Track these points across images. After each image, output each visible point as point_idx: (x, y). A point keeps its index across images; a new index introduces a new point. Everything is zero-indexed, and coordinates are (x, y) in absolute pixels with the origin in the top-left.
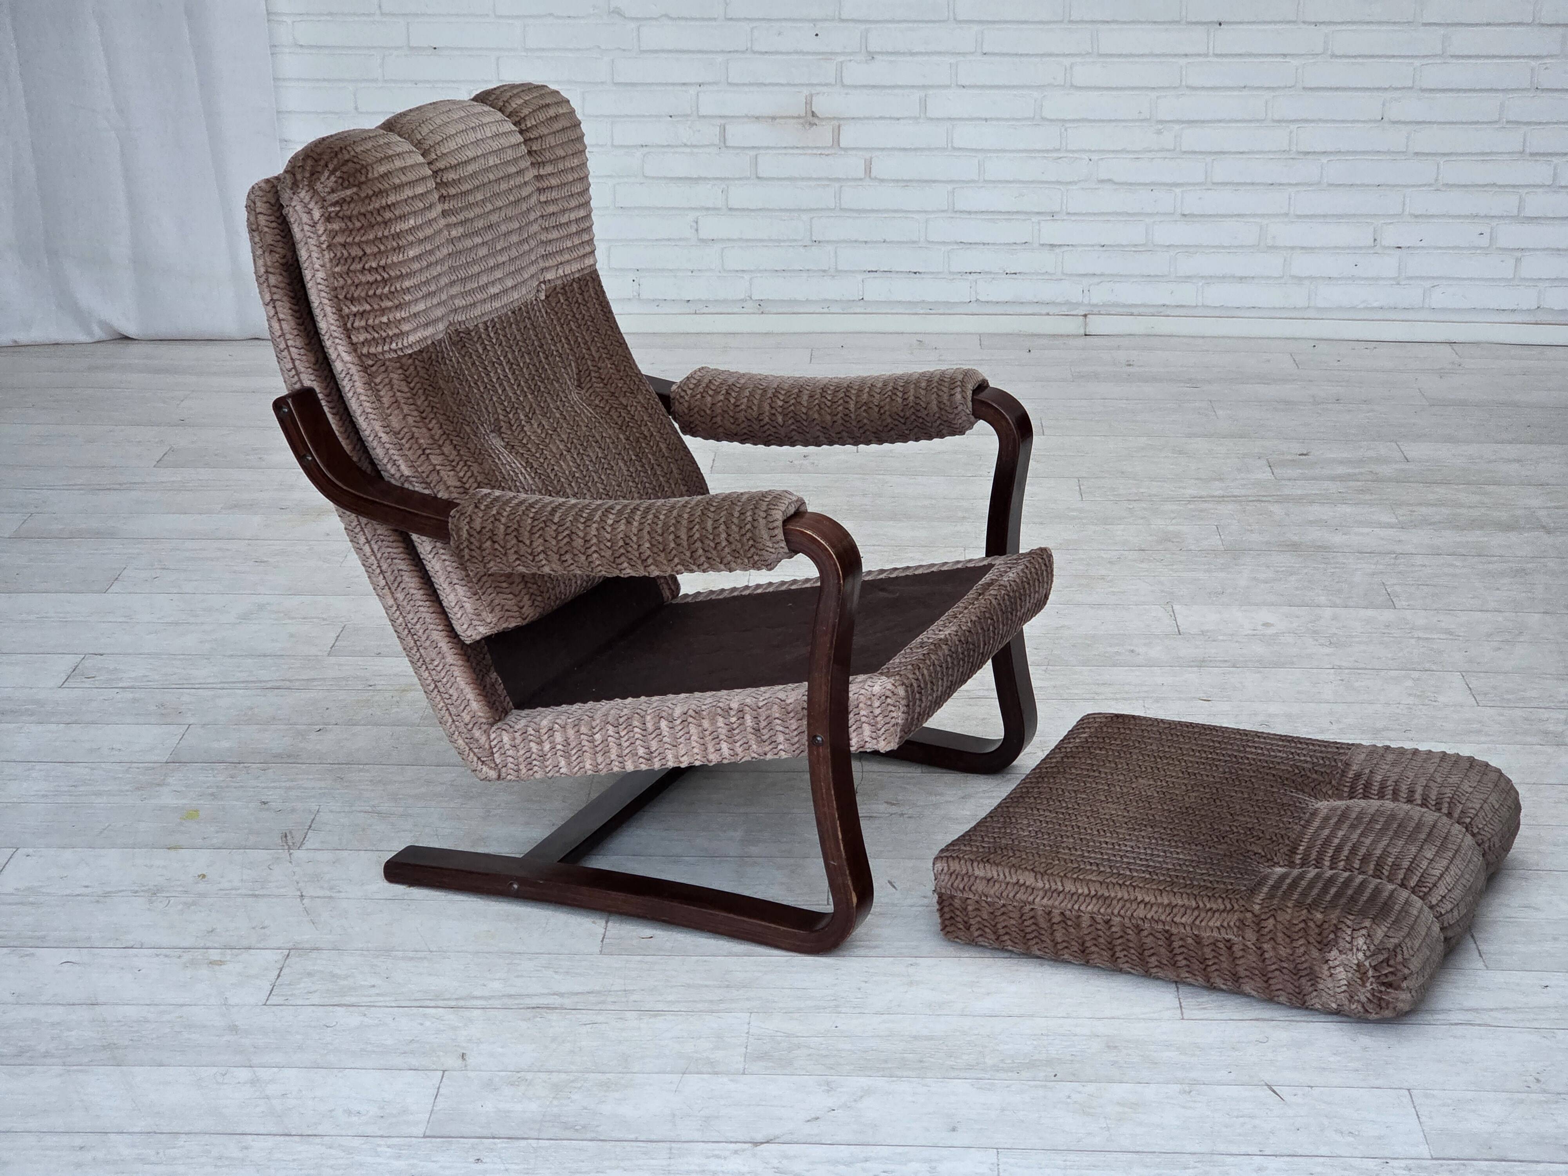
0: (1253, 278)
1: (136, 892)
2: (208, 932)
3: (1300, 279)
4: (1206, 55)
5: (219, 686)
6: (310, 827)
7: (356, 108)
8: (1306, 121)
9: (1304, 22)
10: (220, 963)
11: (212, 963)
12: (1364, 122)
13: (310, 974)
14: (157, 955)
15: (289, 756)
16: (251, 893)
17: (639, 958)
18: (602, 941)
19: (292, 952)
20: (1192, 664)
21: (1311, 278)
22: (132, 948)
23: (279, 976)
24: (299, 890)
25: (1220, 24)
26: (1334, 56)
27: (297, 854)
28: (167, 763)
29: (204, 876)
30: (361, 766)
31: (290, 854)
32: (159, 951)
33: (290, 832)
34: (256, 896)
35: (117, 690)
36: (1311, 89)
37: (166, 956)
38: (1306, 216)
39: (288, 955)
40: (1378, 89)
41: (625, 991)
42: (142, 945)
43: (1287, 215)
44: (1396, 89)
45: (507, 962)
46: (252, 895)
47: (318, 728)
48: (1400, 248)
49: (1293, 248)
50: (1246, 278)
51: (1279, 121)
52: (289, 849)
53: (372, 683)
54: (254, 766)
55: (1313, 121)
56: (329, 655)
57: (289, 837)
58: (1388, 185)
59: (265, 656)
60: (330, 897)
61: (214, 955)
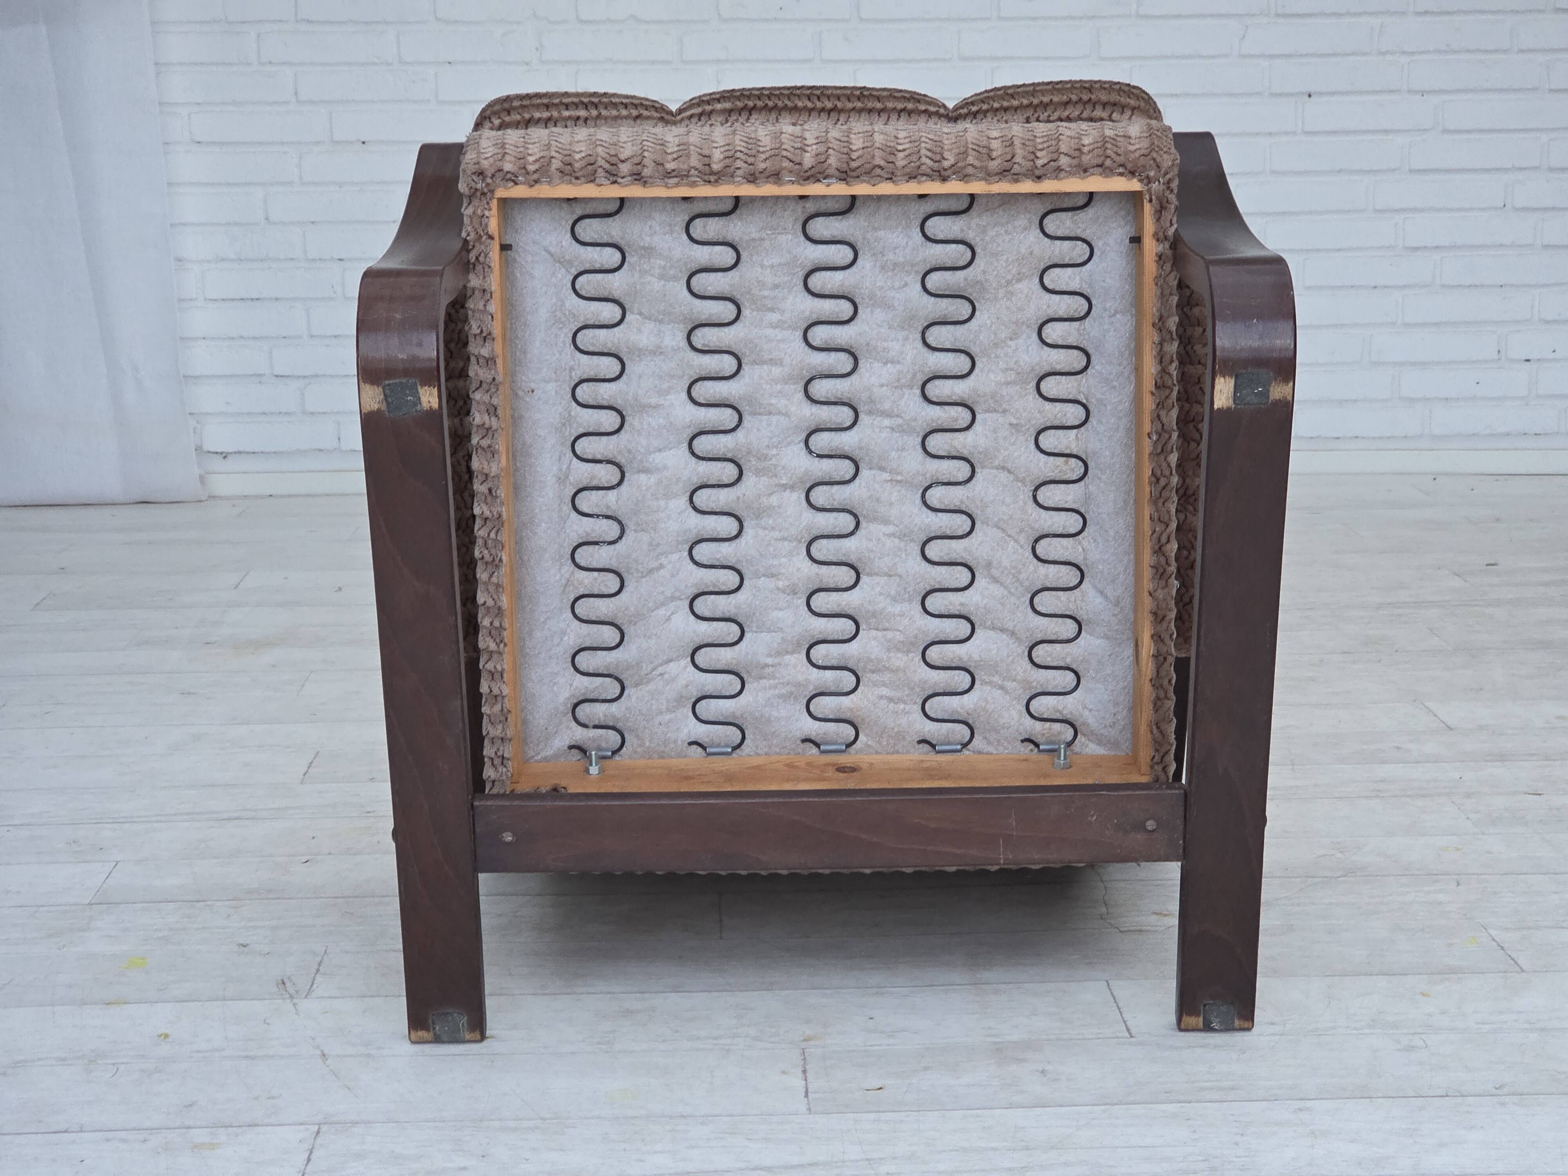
0: (1355, 401)
1: (64, 1059)
2: (186, 1107)
3: (1411, 400)
4: (1294, 133)
5: (155, 819)
6: (318, 970)
7: (267, 219)
8: (1415, 210)
9: (1409, 91)
10: (212, 1146)
11: (197, 1147)
12: (1483, 209)
13: (359, 1156)
14: (108, 1140)
15: (270, 891)
16: (244, 1054)
17: (873, 1116)
18: (806, 1095)
19: (324, 1128)
20: (1488, 758)
21: (1427, 400)
22: (66, 1131)
23: (309, 1160)
24: (318, 1047)
25: (1310, 96)
26: (1446, 131)
27: (305, 1004)
28: (90, 904)
29: (166, 1036)
30: (377, 900)
31: (294, 1004)
32: (110, 1135)
33: (289, 978)
34: (253, 1058)
35: (7, 828)
36: (1419, 171)
37: (123, 1141)
38: (1416, 325)
39: (318, 1133)
40: (1498, 170)
41: (868, 1160)
42: (81, 1128)
43: (1394, 323)
44: (1520, 169)
45: (668, 1127)
46: (247, 1057)
47: (304, 859)
48: (1528, 360)
49: (1402, 364)
50: (1347, 401)
51: (1382, 211)
52: (291, 997)
53: (369, 810)
54: (219, 903)
55: (1421, 210)
56: (302, 783)
57: (288, 984)
58: (1512, 285)
59: (213, 786)
60: (369, 1056)
61: (200, 1136)
